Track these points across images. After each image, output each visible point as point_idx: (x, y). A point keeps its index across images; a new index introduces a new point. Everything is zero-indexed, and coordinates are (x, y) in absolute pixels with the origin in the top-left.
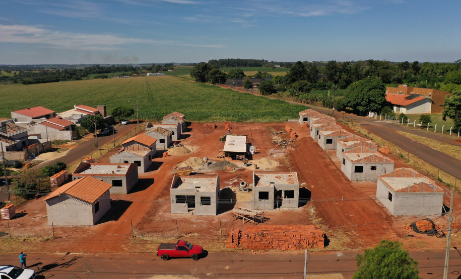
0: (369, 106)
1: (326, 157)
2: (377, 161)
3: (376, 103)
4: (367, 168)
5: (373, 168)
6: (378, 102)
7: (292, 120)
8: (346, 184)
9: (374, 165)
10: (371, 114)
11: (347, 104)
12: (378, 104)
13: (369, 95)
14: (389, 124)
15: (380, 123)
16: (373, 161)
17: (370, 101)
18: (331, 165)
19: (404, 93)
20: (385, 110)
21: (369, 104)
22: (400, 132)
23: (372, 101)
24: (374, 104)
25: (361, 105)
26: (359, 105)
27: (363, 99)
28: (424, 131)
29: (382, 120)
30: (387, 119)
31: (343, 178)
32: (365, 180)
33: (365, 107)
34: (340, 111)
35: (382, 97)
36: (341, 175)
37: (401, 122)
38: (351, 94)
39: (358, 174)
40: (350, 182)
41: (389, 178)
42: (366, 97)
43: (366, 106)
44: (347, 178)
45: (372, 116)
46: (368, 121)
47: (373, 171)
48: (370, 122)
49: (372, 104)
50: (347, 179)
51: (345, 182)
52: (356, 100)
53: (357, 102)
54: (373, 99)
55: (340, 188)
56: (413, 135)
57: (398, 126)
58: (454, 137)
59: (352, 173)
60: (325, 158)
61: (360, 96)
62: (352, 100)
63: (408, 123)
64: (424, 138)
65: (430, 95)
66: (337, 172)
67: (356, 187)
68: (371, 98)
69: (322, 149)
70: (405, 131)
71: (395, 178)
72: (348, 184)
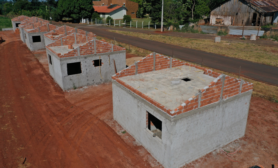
0: (80, 13)
1: (32, 58)
2: (101, 50)
3: (86, 10)
4: (86, 65)
5: (97, 63)
6: (88, 10)
7: (7, 29)
8: (56, 97)
9: (97, 58)
10: (83, 21)
11: (62, 13)
12: (88, 11)
13: (79, 4)
14: (100, 26)
15: (92, 26)
16: (95, 51)
17: (81, 9)
18: (36, 68)
19: (106, 5)
20: (95, 15)
21: (81, 12)
22: (111, 31)
23: (83, 9)
24: (85, 11)
25: (74, 13)
26: (72, 13)
27: (75, 7)
28: (129, 28)
29: (93, 24)
30: (97, 23)
31: (52, 86)
32: (88, 85)
33: (78, 15)
34: (58, 21)
35: (90, 5)
36: (49, 82)
37: (109, 24)
38: (64, 4)
39: (74, 76)
40: (63, 93)
41: (133, 77)
42: (77, 5)
43: (78, 13)
44: (58, 86)
45: (85, 22)
46: (82, 26)
47: (97, 67)
48: (83, 26)
49: (83, 12)
50: (58, 89)
51: (54, 94)
52: (69, 8)
53: (70, 10)
54: (84, 7)
55: (44, 109)
56: (121, 31)
57: (107, 26)
58: (153, 30)
59: (64, 78)
60: (31, 60)
61: (71, 4)
62: (65, 8)
63: (115, 25)
64: (131, 33)
65: (124, 5)
66: (44, 78)
67: (73, 102)
68: (82, 6)
69: (30, 50)
70: (114, 29)
71: (143, 75)
72: (60, 97)
